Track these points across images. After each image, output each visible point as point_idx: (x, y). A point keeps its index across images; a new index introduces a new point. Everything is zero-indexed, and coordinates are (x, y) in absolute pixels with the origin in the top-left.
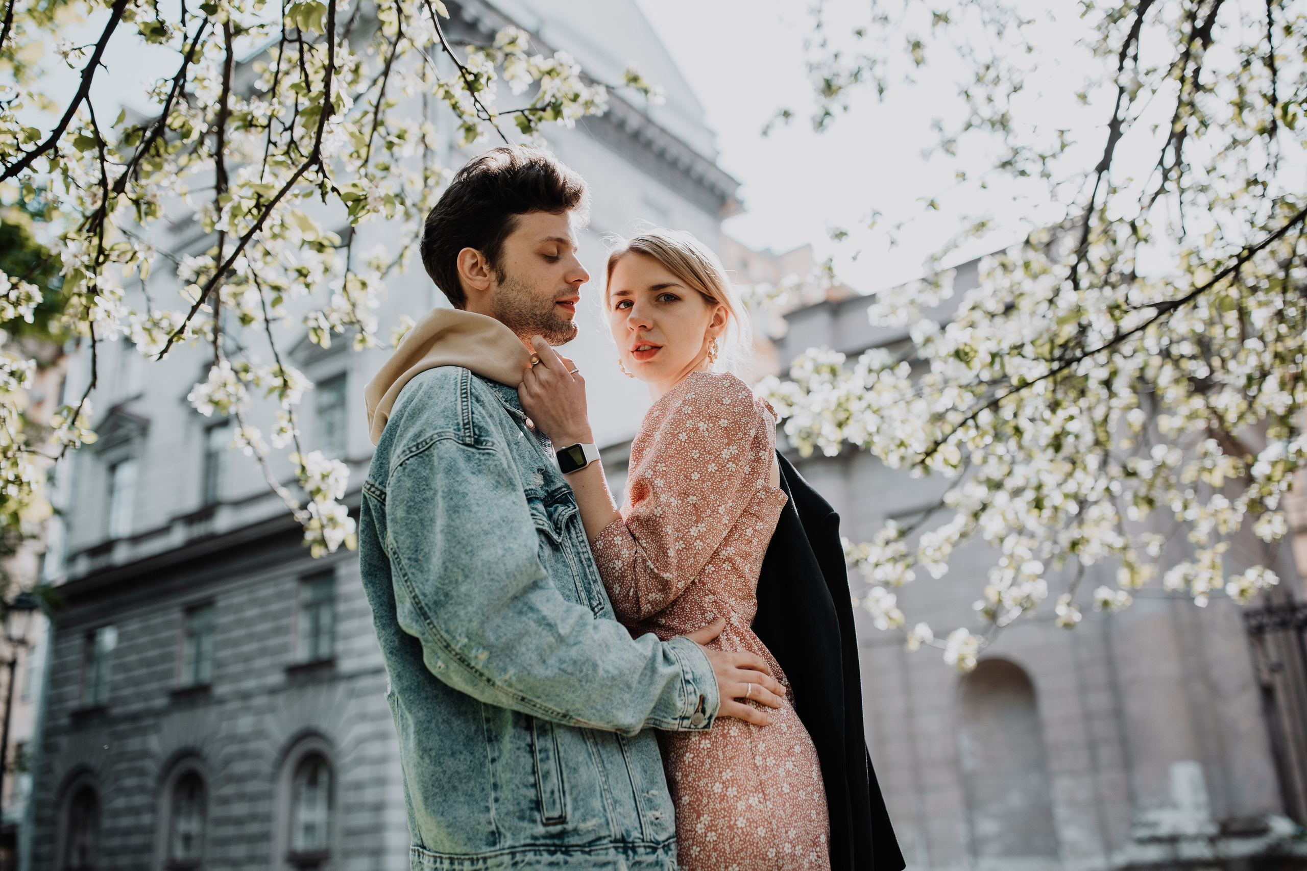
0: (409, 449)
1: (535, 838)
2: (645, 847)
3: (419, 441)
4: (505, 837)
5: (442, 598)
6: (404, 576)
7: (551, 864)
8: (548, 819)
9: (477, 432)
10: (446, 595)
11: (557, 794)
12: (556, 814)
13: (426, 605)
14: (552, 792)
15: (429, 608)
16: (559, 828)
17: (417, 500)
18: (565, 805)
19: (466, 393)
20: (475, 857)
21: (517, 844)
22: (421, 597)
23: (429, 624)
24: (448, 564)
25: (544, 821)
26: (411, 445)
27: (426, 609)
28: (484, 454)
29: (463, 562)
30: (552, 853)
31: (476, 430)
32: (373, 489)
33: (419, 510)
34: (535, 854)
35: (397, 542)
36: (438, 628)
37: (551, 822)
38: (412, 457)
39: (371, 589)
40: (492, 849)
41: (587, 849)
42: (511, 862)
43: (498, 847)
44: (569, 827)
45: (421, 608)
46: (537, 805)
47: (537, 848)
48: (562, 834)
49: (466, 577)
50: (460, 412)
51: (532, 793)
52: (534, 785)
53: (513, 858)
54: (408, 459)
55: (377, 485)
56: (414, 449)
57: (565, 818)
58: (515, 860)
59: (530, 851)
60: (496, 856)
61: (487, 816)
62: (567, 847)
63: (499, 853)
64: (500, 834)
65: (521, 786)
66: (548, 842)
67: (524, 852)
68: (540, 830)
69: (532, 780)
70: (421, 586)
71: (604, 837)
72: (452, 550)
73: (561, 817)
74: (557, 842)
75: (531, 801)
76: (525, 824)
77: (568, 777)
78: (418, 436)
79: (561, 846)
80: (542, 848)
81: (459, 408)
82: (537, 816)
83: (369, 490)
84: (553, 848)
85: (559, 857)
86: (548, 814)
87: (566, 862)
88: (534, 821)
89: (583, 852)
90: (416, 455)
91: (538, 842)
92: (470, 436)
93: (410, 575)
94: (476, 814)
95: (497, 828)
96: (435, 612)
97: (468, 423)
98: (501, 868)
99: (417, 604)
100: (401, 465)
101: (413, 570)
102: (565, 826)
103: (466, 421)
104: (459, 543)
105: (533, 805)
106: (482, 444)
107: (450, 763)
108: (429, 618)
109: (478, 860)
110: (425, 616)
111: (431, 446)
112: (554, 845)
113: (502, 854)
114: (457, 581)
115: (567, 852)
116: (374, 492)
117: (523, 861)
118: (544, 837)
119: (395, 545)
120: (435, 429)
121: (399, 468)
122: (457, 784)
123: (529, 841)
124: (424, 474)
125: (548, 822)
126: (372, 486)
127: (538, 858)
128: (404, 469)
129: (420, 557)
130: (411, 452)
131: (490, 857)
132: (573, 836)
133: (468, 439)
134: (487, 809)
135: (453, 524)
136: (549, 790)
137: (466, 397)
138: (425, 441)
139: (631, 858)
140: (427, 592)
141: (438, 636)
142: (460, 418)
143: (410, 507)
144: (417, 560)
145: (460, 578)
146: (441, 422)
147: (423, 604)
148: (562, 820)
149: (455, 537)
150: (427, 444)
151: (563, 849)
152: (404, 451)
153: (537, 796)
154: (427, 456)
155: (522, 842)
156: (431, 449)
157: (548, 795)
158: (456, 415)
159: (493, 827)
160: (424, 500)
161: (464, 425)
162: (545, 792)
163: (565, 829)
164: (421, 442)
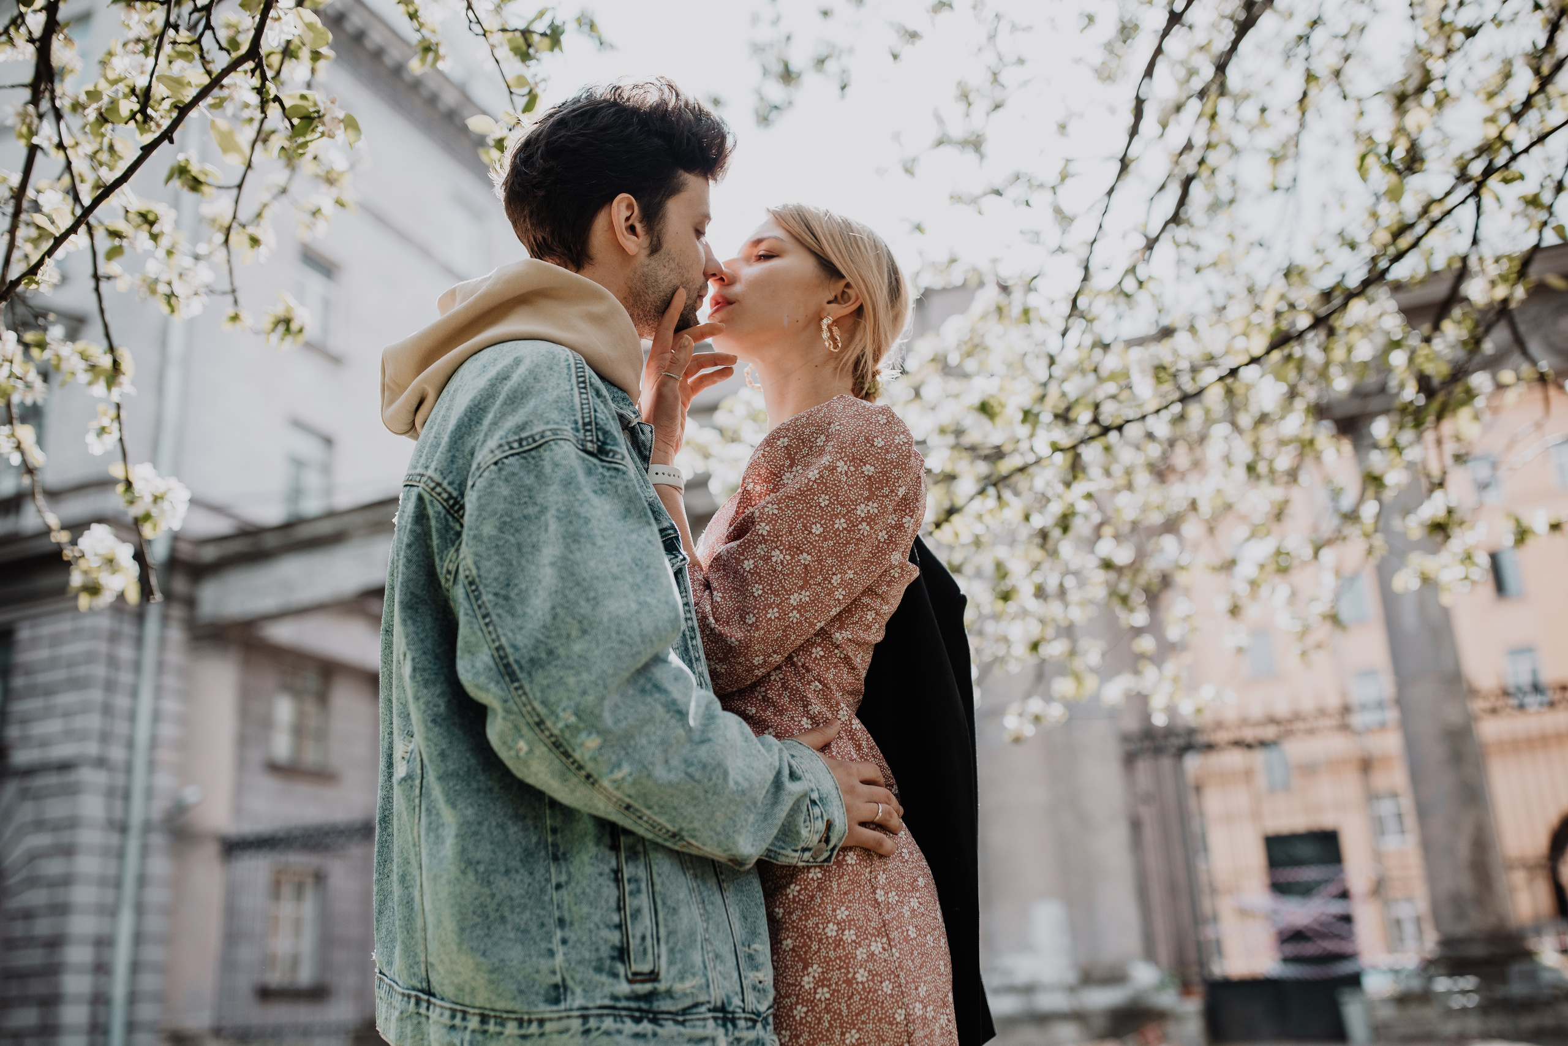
0: (508, 443)
1: (615, 998)
2: (746, 1019)
3: (524, 435)
4: (573, 993)
5: (543, 655)
6: (484, 617)
7: (637, 1036)
8: (635, 974)
9: (601, 437)
10: (550, 652)
11: (649, 941)
12: (646, 968)
13: (517, 662)
14: (643, 938)
15: (521, 668)
16: (648, 987)
17: (516, 516)
18: (659, 957)
19: (584, 382)
20: (526, 1017)
21: (591, 1005)
22: (509, 650)
23: (516, 689)
24: (559, 610)
25: (630, 976)
26: (511, 439)
27: (516, 667)
28: (609, 469)
29: (582, 611)
30: (638, 1021)
31: (600, 434)
32: (438, 490)
33: (517, 530)
34: (615, 1021)
35: (478, 568)
36: (531, 696)
37: (639, 978)
38: (512, 455)
39: (411, 628)
40: (555, 1008)
41: (680, 1018)
42: (581, 1029)
43: (562, 1006)
44: (662, 986)
45: (507, 666)
46: (622, 953)
47: (616, 1012)
48: (650, 997)
49: (584, 632)
50: (578, 406)
51: (615, 937)
52: (619, 927)
53: (584, 1024)
54: (506, 457)
55: (445, 484)
56: (516, 445)
57: (658, 974)
58: (587, 1026)
59: (608, 1015)
60: (560, 1019)
61: (550, 962)
62: (655, 1013)
63: (564, 1014)
64: (566, 988)
65: (602, 926)
66: (633, 1005)
67: (600, 1016)
68: (624, 988)
69: (616, 918)
70: (510, 634)
71: (702, 1004)
72: (567, 592)
73: (652, 972)
74: (644, 1006)
75: (613, 947)
76: (604, 978)
77: (665, 920)
78: (522, 427)
79: (648, 1011)
80: (623, 1013)
81: (577, 400)
82: (620, 968)
83: (433, 489)
84: (637, 1014)
85: (646, 1026)
86: (635, 968)
87: (655, 1035)
88: (615, 975)
89: (676, 1022)
90: (518, 454)
91: (619, 1005)
92: (592, 441)
93: (494, 618)
94: (534, 959)
95: (564, 980)
96: (530, 674)
97: (590, 423)
98: (565, 1037)
99: (501, 658)
100: (496, 463)
101: (500, 611)
102: (657, 985)
103: (587, 420)
104: (578, 584)
105: (615, 954)
106: (607, 454)
107: (502, 884)
108: (518, 680)
109: (530, 1021)
110: (513, 677)
111: (540, 446)
112: (639, 1010)
113: (568, 1017)
114: (568, 636)
115: (654, 1021)
116: (439, 494)
117: (598, 1029)
118: (628, 998)
119: (474, 572)
120: (548, 423)
121: (493, 467)
122: (507, 914)
123: (607, 1002)
124: (528, 482)
125: (635, 978)
126: (439, 484)
127: (619, 1026)
128: (500, 470)
129: (512, 595)
130: (511, 448)
131: (551, 1020)
132: (664, 999)
133: (589, 445)
134: (551, 953)
135: (571, 556)
136: (638, 935)
137: (585, 388)
138: (532, 437)
139: (730, 1033)
140: (520, 644)
141: (529, 708)
142: (579, 417)
143: (505, 523)
144: (506, 598)
145: (574, 633)
146: (555, 415)
147: (511, 659)
148: (653, 976)
149: (573, 574)
150: (535, 441)
151: (651, 1016)
152: (501, 446)
153: (622, 941)
154: (533, 458)
155: (599, 1003)
156: (541, 450)
157: (638, 941)
158: (572, 409)
159: (558, 979)
160: (525, 517)
161: (585, 424)
162: (634, 937)
163: (655, 989)
164: (527, 438)
